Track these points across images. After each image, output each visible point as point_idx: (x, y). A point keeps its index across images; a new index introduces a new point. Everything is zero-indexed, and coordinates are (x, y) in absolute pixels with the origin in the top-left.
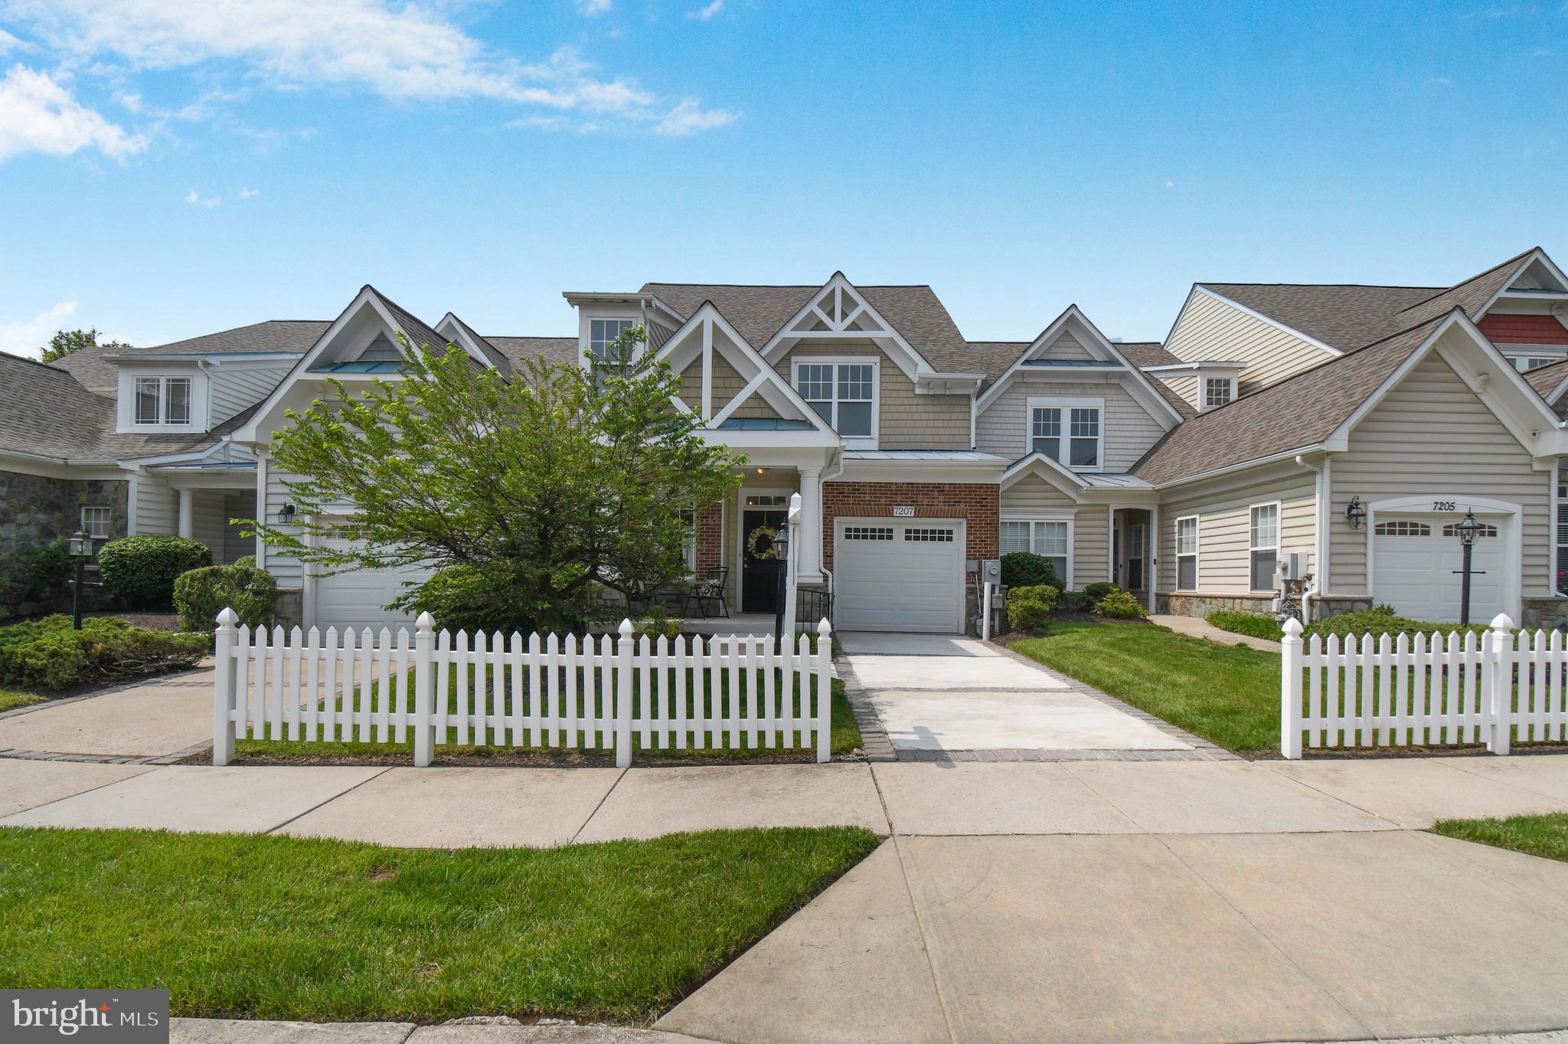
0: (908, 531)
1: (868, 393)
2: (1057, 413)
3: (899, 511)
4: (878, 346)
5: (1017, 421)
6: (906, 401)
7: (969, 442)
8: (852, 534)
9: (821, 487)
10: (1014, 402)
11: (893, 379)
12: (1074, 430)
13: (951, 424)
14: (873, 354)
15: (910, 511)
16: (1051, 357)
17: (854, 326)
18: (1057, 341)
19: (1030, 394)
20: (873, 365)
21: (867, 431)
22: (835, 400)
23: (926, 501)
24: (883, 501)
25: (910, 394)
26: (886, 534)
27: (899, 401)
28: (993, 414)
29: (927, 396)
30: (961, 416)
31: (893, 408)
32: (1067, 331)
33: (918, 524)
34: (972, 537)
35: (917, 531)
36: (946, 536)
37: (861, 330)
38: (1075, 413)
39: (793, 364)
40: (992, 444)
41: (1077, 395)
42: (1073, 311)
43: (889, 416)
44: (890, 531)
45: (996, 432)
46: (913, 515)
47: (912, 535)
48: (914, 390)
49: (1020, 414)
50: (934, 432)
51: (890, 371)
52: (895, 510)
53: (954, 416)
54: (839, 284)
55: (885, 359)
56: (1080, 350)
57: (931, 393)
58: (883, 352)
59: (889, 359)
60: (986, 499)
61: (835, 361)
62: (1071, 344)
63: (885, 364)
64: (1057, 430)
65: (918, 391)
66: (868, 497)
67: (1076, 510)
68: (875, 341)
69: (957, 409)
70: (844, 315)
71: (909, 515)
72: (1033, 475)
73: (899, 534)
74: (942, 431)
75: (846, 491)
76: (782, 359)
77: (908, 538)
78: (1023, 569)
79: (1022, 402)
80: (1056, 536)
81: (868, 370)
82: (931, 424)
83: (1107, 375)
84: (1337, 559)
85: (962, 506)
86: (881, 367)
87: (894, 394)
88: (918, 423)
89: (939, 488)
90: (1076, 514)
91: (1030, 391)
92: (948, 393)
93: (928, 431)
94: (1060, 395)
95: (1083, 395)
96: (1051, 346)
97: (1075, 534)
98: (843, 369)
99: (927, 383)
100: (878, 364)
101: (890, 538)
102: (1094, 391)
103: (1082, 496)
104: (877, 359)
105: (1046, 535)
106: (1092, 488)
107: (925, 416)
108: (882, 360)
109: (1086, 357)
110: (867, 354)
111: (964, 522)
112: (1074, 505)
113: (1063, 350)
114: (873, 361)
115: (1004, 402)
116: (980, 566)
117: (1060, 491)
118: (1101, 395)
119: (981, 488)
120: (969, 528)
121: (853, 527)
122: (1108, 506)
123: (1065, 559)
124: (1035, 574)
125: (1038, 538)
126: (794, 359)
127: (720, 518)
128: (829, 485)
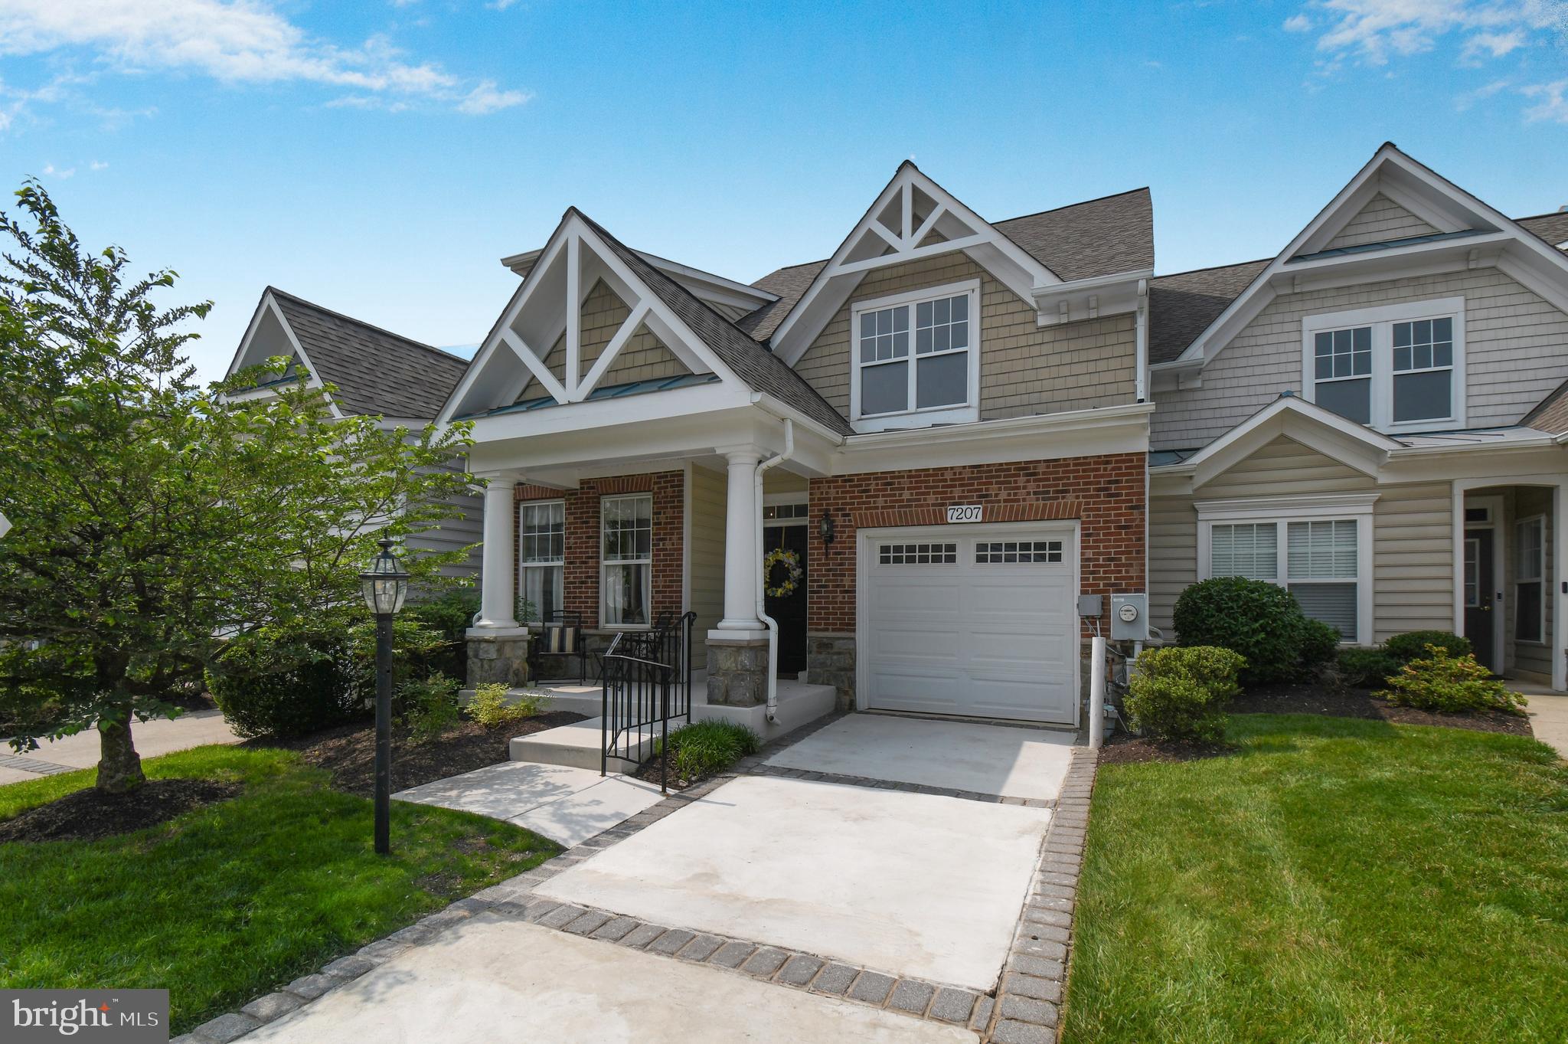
0: (981, 547)
1: (961, 336)
2: (1363, 336)
3: (956, 514)
4: (977, 264)
5: (1283, 358)
6: (1022, 341)
7: (1134, 393)
8: (890, 555)
9: (759, 480)
10: (1276, 328)
11: (1002, 309)
12: (1400, 359)
13: (1102, 366)
14: (969, 276)
15: (974, 513)
16: (1351, 241)
17: (934, 236)
18: (1360, 213)
19: (1309, 312)
20: (969, 293)
21: (961, 397)
22: (912, 357)
23: (1003, 495)
24: (931, 499)
25: (1030, 328)
26: (946, 554)
27: (1011, 343)
28: (1237, 353)
29: (1059, 326)
30: (1119, 350)
31: (1001, 356)
32: (1379, 193)
33: (999, 534)
34: (1090, 554)
35: (996, 547)
36: (1050, 552)
37: (947, 240)
38: (1401, 332)
39: (854, 315)
40: (1235, 402)
41: (1404, 299)
42: (1388, 154)
43: (995, 369)
44: (951, 548)
45: (1244, 382)
46: (980, 519)
47: (988, 553)
48: (1035, 322)
49: (1291, 347)
50: (1071, 382)
51: (997, 298)
52: (950, 513)
53: (1106, 352)
54: (909, 179)
55: (990, 283)
56: (1411, 221)
57: (1064, 320)
58: (985, 271)
59: (994, 279)
60: (1117, 482)
61: (911, 299)
62: (1390, 214)
63: (989, 288)
64: (1364, 363)
65: (1042, 321)
66: (906, 495)
67: (1376, 496)
68: (971, 254)
69: (1112, 339)
70: (917, 221)
71: (973, 519)
72: (1283, 439)
73: (966, 553)
74: (1084, 380)
75: (872, 487)
76: (839, 311)
77: (981, 559)
78: (1220, 610)
79: (1293, 327)
80: (1334, 545)
81: (961, 302)
82: (1065, 371)
83: (1466, 254)
85: (1070, 498)
86: (982, 295)
87: (1004, 332)
88: (1044, 373)
89: (1026, 469)
90: (1377, 503)
91: (1309, 305)
92: (1093, 315)
93: (1059, 383)
94: (1369, 303)
95: (1416, 297)
96: (1349, 225)
97: (1376, 540)
98: (923, 308)
99: (1053, 302)
100: (977, 292)
101: (951, 559)
102: (1440, 288)
103: (1388, 468)
104: (975, 283)
105: (1310, 544)
106: (1408, 451)
107: (1054, 360)
108: (983, 284)
109: (1422, 231)
110: (959, 278)
111: (1077, 526)
112: (1372, 485)
113: (1372, 227)
114: (970, 288)
115: (1257, 331)
116: (1105, 604)
117: (1346, 465)
118: (1455, 292)
119: (1107, 463)
120: (1085, 535)
121: (892, 543)
122: (1450, 483)
123: (1352, 587)
124: (1242, 619)
125: (1292, 550)
126: (855, 307)
127: (682, 539)
128: (845, 481)
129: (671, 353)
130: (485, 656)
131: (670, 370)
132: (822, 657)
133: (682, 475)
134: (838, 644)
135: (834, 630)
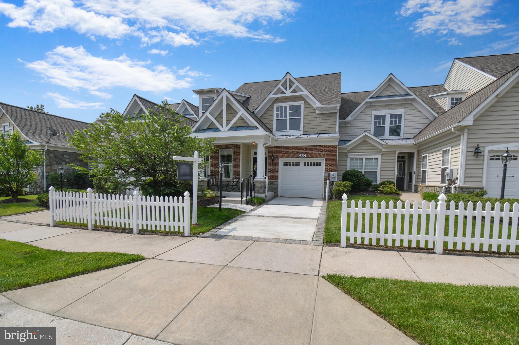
0: (305, 163)
1: (299, 114)
2: (384, 116)
3: (300, 156)
4: (303, 98)
5: (368, 120)
6: (313, 117)
7: (336, 130)
8: (286, 164)
9: (264, 148)
10: (367, 113)
11: (308, 109)
12: (391, 122)
13: (329, 123)
14: (302, 100)
15: (304, 156)
16: (383, 95)
17: (294, 91)
18: (385, 88)
19: (373, 110)
20: (301, 104)
21: (299, 128)
22: (288, 118)
23: (310, 152)
24: (295, 152)
25: (314, 114)
26: (298, 164)
27: (310, 117)
28: (358, 118)
29: (321, 114)
30: (333, 120)
31: (308, 119)
32: (389, 84)
33: (309, 160)
34: (327, 164)
35: (308, 163)
36: (319, 164)
37: (297, 92)
38: (392, 116)
39: (274, 107)
40: (357, 130)
41: (393, 109)
42: (391, 76)
43: (307, 122)
44: (299, 163)
45: (359, 125)
46: (305, 157)
47: (306, 164)
48: (316, 112)
49: (369, 118)
50: (323, 127)
51: (307, 106)
52: (299, 155)
53: (330, 121)
54: (288, 77)
55: (306, 102)
56: (395, 91)
57: (322, 113)
58: (305, 100)
59: (307, 102)
60: (332, 150)
61: (288, 104)
62: (391, 89)
63: (306, 104)
64: (384, 123)
65: (317, 112)
66: (290, 151)
67: (382, 153)
68: (302, 95)
69: (332, 118)
70: (290, 87)
71: (304, 157)
72: (365, 141)
73: (302, 164)
74: (326, 126)
75: (282, 149)
76: (271, 105)
77: (305, 165)
78: (350, 176)
79: (370, 113)
80: (373, 163)
81: (299, 106)
82: (322, 124)
83: (406, 100)
84: (468, 171)
85: (323, 153)
86: (304, 105)
87: (309, 114)
88: (317, 124)
89: (315, 147)
90: (382, 155)
91: (374, 108)
92: (328, 112)
93: (320, 127)
94: (386, 109)
95: (395, 109)
96: (383, 91)
97: (381, 162)
98: (291, 107)
99: (320, 109)
100: (303, 104)
101: (299, 165)
102: (400, 107)
103: (383, 147)
104: (303, 102)
105: (369, 163)
106: (387, 145)
107: (320, 121)
108: (304, 102)
109: (398, 94)
110: (299, 101)
111: (324, 159)
112: (380, 151)
113: (387, 92)
114: (301, 103)
115: (362, 114)
116: (329, 174)
117: (376, 147)
118: (403, 108)
119: (330, 146)
120: (326, 161)
121: (286, 161)
122: (395, 151)
123: (376, 172)
124: (354, 178)
125: (366, 164)
126: (275, 105)
127: (240, 159)
128: (277, 148)
129: (245, 121)
130: (200, 185)
131: (245, 125)
132: (271, 186)
133: (240, 145)
134: (275, 183)
135: (274, 180)
